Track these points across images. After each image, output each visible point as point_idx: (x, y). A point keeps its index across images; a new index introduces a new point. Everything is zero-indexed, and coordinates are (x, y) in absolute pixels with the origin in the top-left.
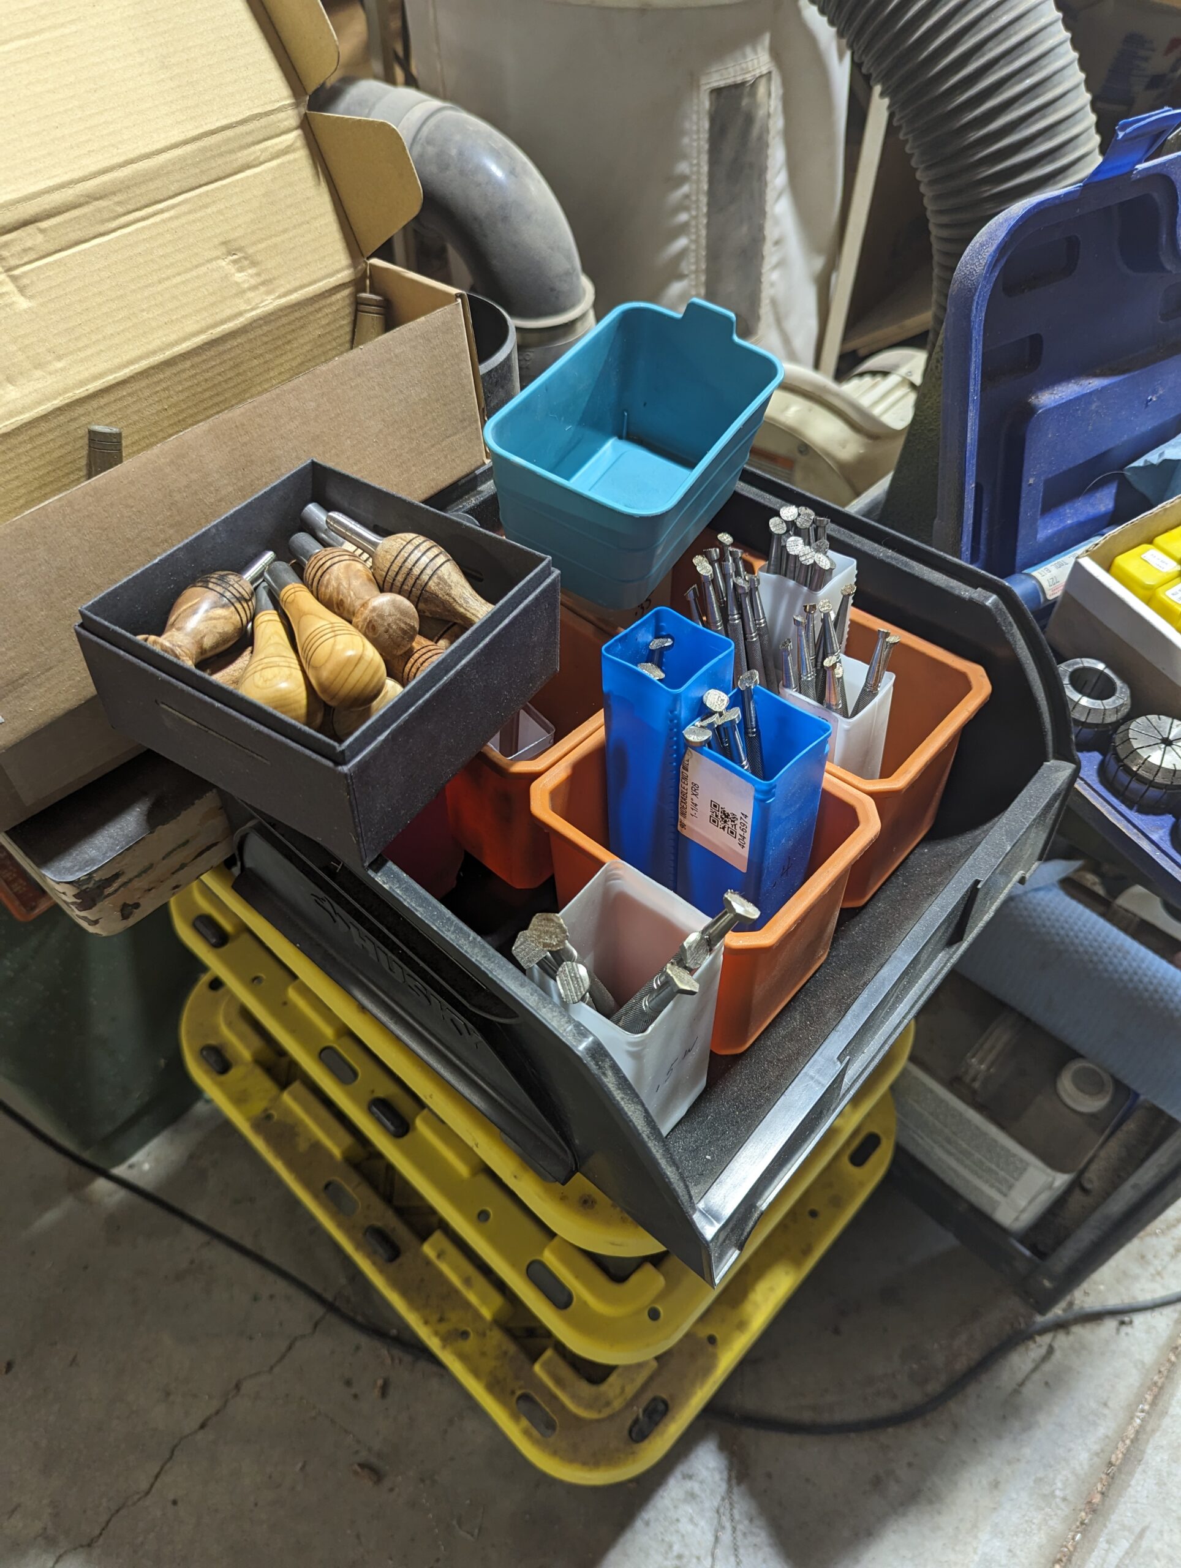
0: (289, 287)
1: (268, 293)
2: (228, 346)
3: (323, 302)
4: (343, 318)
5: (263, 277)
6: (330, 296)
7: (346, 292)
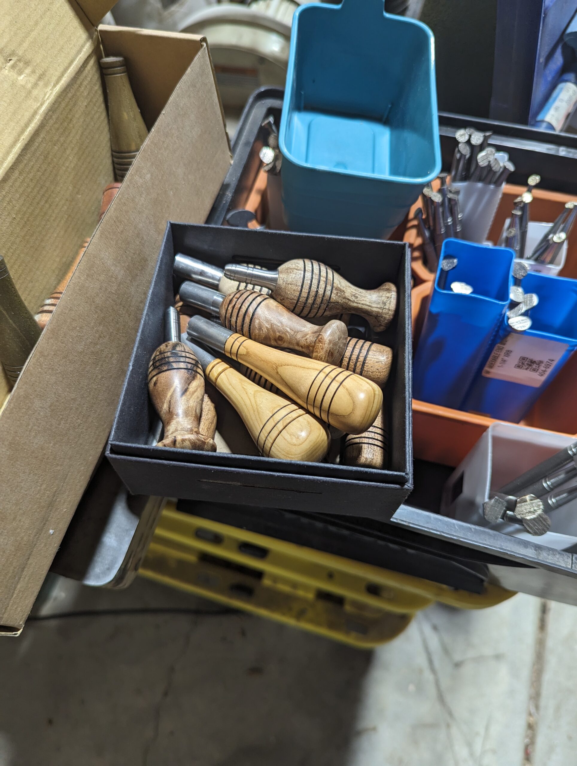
0: (58, 74)
1: (46, 85)
2: (36, 144)
3: (81, 77)
4: (95, 85)
5: (39, 72)
6: (84, 69)
7: (92, 62)
